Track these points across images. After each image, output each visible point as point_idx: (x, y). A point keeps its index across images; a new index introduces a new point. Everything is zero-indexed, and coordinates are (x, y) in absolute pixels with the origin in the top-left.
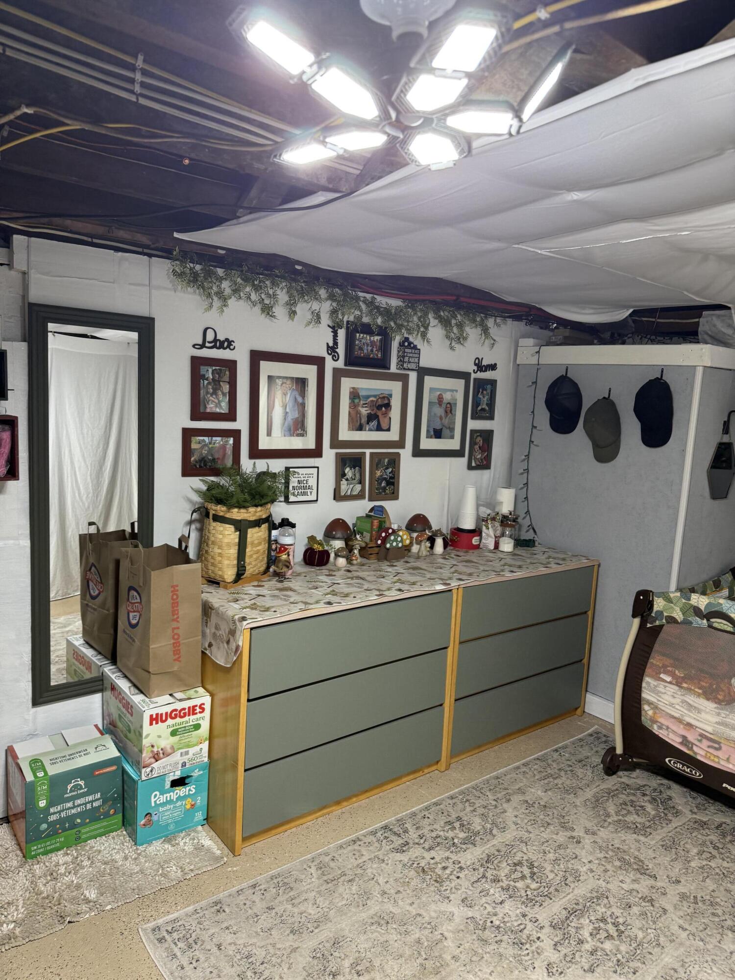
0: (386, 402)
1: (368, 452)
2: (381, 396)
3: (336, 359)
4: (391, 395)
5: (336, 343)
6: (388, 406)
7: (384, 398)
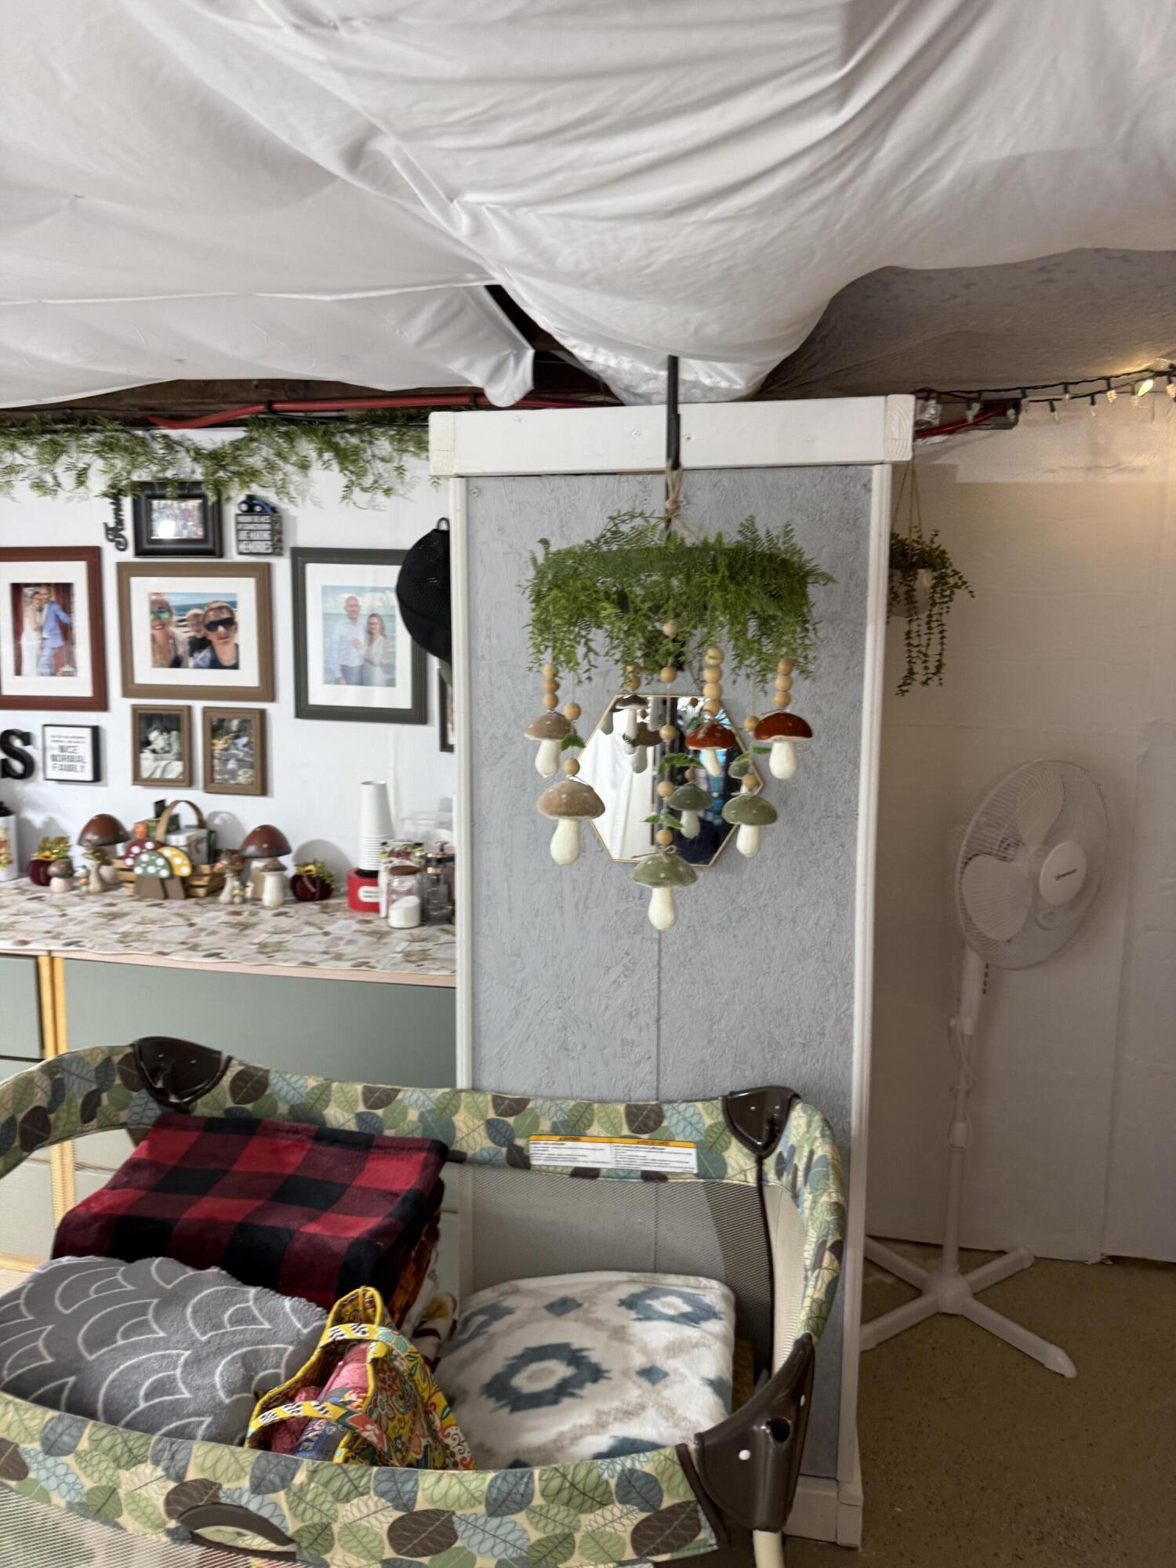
0: (226, 615)
1: (198, 706)
2: (214, 606)
3: (121, 546)
4: (234, 604)
5: (120, 522)
6: (230, 623)
7: (220, 608)
